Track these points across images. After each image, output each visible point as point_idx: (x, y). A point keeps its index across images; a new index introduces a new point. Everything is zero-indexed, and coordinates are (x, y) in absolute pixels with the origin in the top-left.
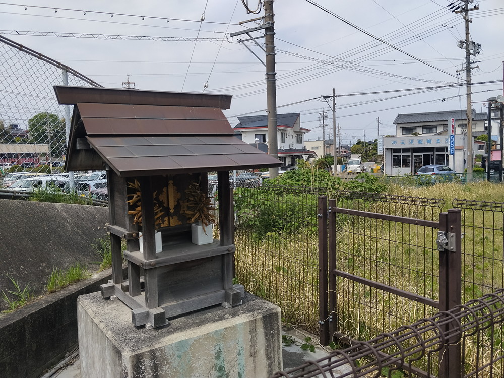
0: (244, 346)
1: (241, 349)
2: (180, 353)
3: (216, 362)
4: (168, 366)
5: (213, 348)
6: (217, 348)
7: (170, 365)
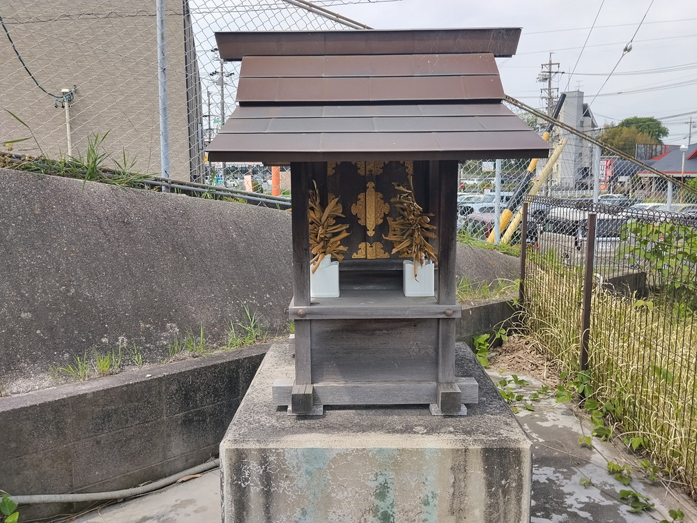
0: (438, 492)
1: (430, 495)
2: (311, 468)
3: (377, 502)
4: (288, 482)
5: (372, 477)
6: (381, 479)
7: (292, 482)
